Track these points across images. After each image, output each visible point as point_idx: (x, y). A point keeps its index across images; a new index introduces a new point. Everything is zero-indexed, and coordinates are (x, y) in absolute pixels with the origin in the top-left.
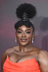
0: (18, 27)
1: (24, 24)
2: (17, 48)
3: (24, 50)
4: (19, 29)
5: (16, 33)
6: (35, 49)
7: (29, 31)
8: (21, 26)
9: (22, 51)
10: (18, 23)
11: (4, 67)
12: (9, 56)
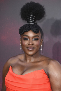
0: (24, 33)
1: (31, 30)
2: (22, 57)
3: (30, 60)
4: (24, 35)
5: (20, 39)
6: (44, 59)
7: (37, 37)
8: (27, 32)
9: (28, 61)
10: (24, 28)
11: (6, 81)
12: (12, 67)
